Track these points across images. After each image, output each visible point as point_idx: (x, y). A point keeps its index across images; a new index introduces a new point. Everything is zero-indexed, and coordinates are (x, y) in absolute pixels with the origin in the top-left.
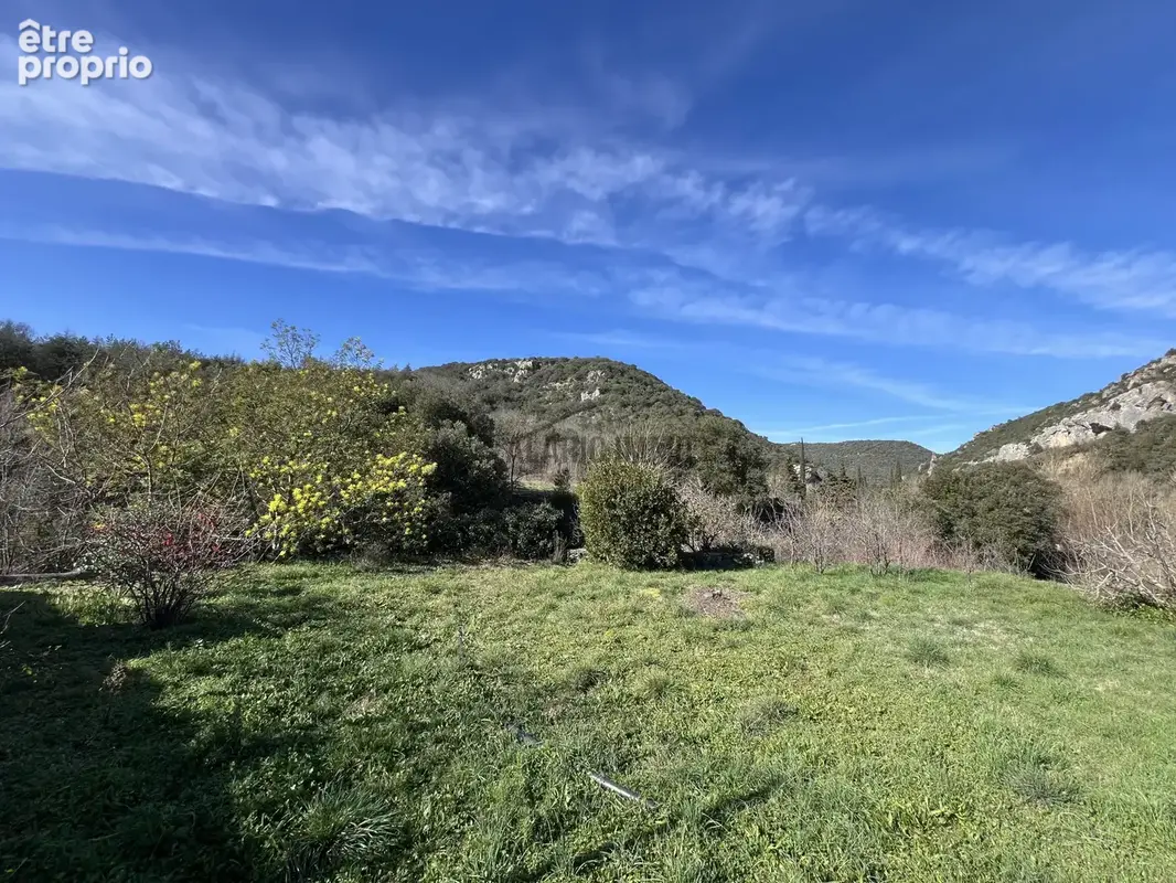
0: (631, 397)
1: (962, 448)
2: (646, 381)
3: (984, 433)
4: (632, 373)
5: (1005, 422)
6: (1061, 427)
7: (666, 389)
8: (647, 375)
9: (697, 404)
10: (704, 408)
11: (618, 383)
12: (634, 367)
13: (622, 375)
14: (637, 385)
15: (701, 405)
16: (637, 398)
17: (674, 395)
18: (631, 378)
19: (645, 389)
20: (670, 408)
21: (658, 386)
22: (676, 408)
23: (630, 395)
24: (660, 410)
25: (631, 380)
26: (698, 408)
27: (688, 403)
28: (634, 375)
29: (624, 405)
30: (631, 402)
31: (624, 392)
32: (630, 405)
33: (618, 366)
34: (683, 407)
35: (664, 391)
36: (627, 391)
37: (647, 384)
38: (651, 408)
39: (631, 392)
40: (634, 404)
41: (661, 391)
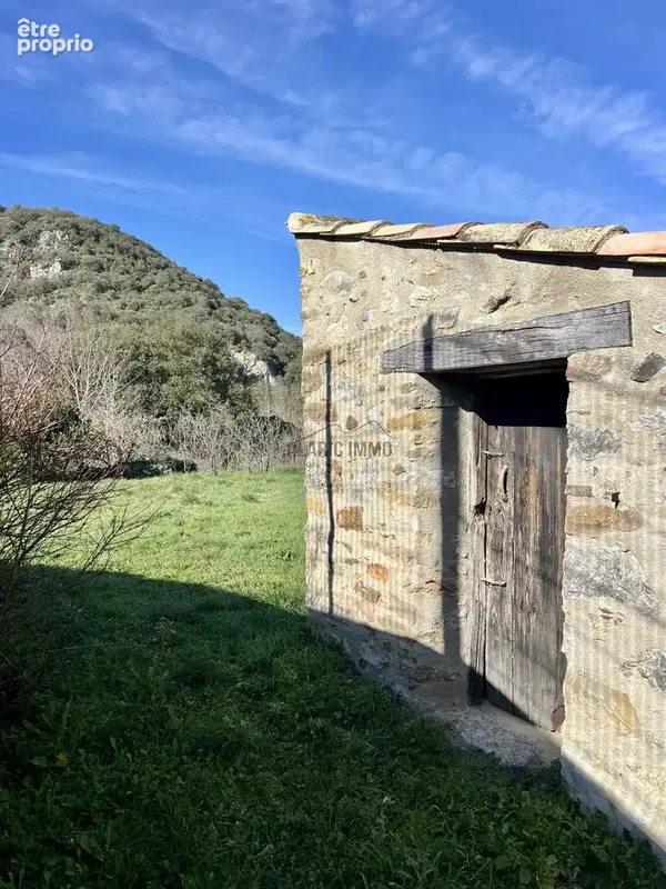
0: (114, 276)
2: (137, 252)
4: (112, 237)
7: (167, 265)
8: (136, 242)
9: (211, 290)
10: (222, 295)
11: (92, 253)
12: (116, 230)
13: (97, 240)
14: (119, 258)
15: (217, 292)
16: (121, 278)
17: (179, 275)
18: (112, 246)
19: (133, 265)
20: (171, 295)
21: (155, 260)
22: (181, 294)
23: (110, 274)
24: (157, 298)
25: (110, 250)
26: (213, 296)
27: (198, 288)
28: (116, 242)
29: (101, 289)
30: (113, 284)
31: (101, 269)
32: (111, 288)
33: (88, 226)
34: (191, 295)
35: (163, 269)
36: (105, 266)
37: (136, 257)
38: (143, 295)
39: (111, 268)
40: (117, 288)
41: (158, 267)
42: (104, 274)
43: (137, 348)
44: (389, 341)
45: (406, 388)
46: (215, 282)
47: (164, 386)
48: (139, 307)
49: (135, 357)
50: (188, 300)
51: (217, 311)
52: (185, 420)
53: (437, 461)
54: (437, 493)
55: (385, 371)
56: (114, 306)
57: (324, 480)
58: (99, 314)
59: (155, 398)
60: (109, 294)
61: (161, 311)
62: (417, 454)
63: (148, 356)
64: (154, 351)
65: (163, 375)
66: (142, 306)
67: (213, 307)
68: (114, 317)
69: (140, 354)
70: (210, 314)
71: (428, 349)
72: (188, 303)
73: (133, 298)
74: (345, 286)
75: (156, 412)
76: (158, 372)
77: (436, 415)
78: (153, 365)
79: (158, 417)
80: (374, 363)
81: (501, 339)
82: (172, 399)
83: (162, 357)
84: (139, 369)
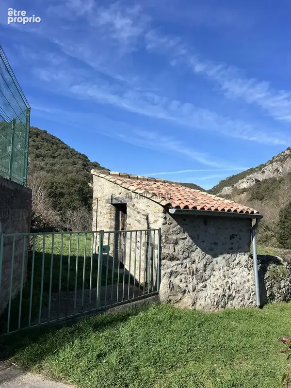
0: (43, 151)
1: (214, 188)
2: (54, 142)
3: (223, 181)
4: (44, 135)
5: (231, 176)
6: (245, 180)
7: (66, 148)
8: (54, 138)
9: (85, 158)
10: (89, 161)
11: (34, 142)
12: (45, 132)
13: (37, 137)
14: (46, 144)
15: (87, 159)
16: (46, 152)
17: (71, 152)
18: (43, 139)
19: (52, 147)
20: (67, 160)
21: (61, 145)
22: (71, 160)
23: (42, 150)
24: (61, 161)
25: (43, 141)
26: (85, 161)
27: (79, 158)
28: (45, 137)
29: (37, 156)
30: (43, 155)
31: (38, 148)
32: (42, 156)
33: (34, 130)
34: (76, 160)
35: (64, 149)
36: (40, 147)
37: (53, 144)
38: (56, 160)
39: (42, 148)
40: (44, 156)
41: (62, 148)
42: (39, 150)
43: (52, 184)
44: (107, 197)
45: (109, 206)
46: (86, 155)
47: (62, 199)
48: (53, 165)
49: (51, 188)
50: (74, 162)
51: (87, 167)
52: (69, 213)
53: (114, 220)
54: (114, 226)
55: (106, 203)
56: (42, 164)
57: (95, 225)
58: (36, 167)
59: (58, 204)
60: (40, 158)
61: (63, 167)
62: (110, 219)
63: (56, 187)
64: (59, 185)
65: (62, 195)
66: (55, 164)
67: (85, 166)
68: (42, 169)
69: (53, 186)
70: (83, 168)
71: (112, 200)
72: (74, 163)
73: (51, 161)
74: (100, 186)
75: (58, 209)
76: (60, 193)
77: (114, 212)
78: (59, 190)
79: (58, 211)
80: (105, 201)
81: (120, 199)
82: (65, 204)
83: (62, 188)
84: (52, 192)
